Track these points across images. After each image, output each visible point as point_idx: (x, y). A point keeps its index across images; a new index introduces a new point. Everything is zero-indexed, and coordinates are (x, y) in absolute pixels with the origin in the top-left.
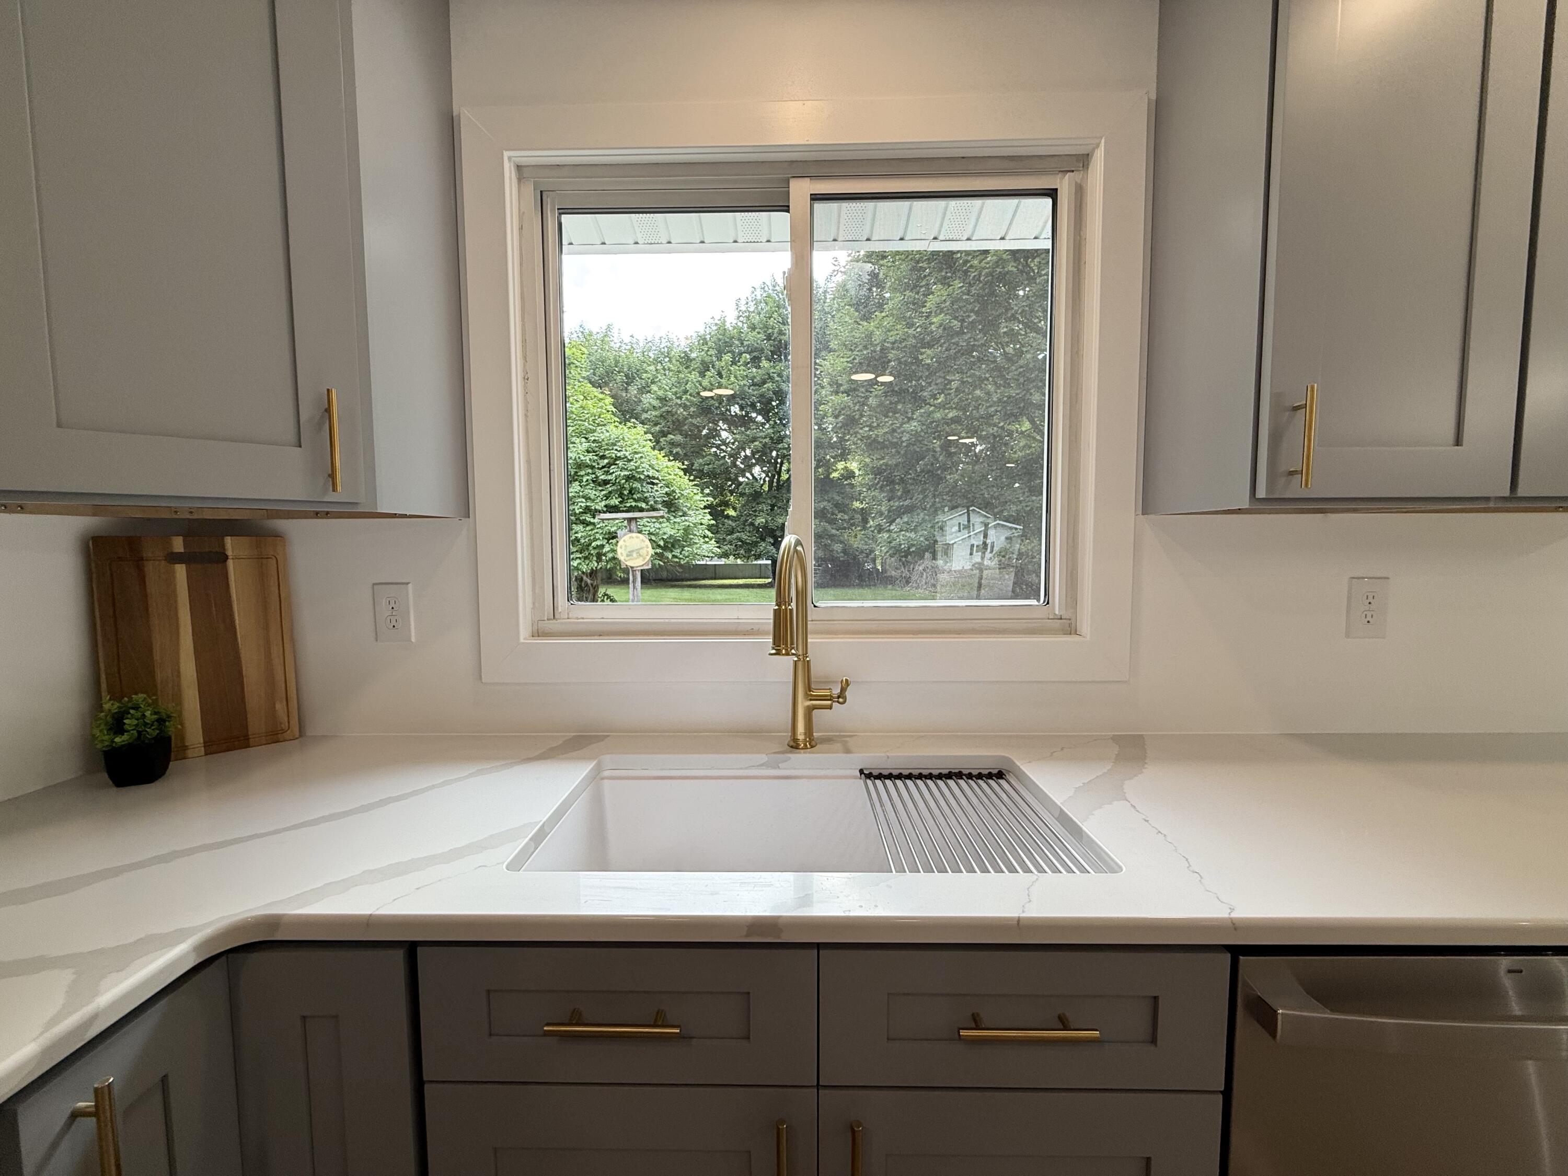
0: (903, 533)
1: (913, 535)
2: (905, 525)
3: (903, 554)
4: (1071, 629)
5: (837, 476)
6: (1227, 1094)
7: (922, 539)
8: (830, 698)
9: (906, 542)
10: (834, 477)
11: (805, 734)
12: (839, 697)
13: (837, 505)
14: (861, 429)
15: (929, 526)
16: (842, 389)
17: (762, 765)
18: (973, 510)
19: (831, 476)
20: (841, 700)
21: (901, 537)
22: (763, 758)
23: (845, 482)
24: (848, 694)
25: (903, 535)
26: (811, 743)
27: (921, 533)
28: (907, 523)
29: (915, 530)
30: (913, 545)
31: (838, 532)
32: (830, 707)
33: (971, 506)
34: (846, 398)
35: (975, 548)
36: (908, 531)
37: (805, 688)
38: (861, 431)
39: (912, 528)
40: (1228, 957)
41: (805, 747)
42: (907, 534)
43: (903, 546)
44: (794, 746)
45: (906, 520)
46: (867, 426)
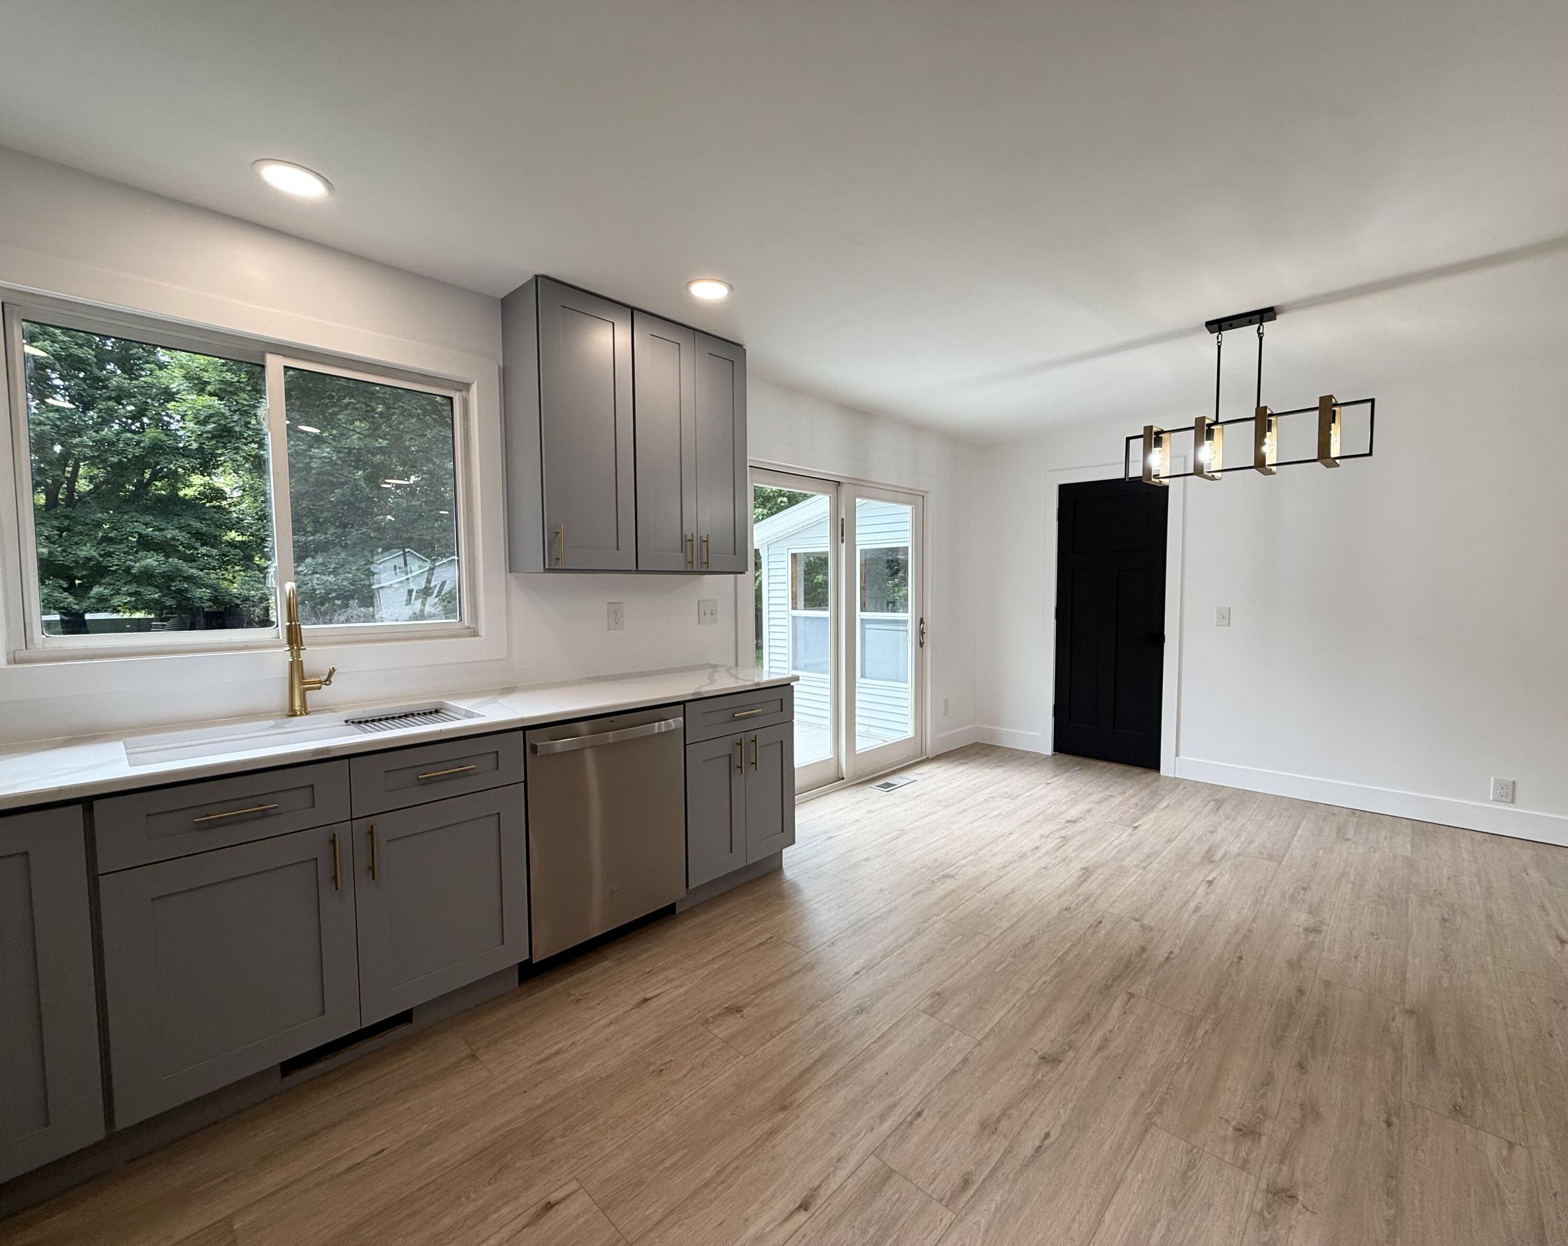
0: (318, 576)
1: (331, 578)
2: (320, 567)
3: (319, 600)
4: (475, 633)
5: (192, 493)
6: (525, 782)
7: (345, 583)
8: (320, 682)
9: (322, 586)
10: (185, 495)
11: (301, 706)
12: (326, 681)
13: (199, 536)
14: (246, 444)
15: (354, 568)
16: (209, 388)
17: (271, 727)
18: (409, 552)
19: (181, 493)
20: (327, 683)
21: (315, 581)
22: (271, 723)
23: (208, 505)
24: (332, 679)
25: (318, 579)
26: (305, 711)
27: (342, 576)
28: (323, 564)
29: (334, 572)
30: (332, 591)
31: (201, 573)
32: (320, 688)
33: (407, 548)
34: (217, 402)
35: (414, 594)
36: (324, 574)
37: (299, 677)
38: (245, 448)
39: (331, 570)
40: (522, 732)
41: (301, 715)
42: (323, 577)
43: (318, 592)
44: (293, 714)
45: (320, 560)
46: (255, 443)
